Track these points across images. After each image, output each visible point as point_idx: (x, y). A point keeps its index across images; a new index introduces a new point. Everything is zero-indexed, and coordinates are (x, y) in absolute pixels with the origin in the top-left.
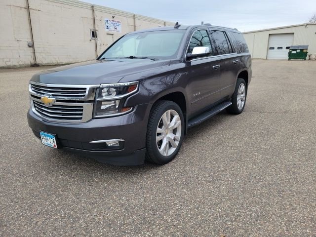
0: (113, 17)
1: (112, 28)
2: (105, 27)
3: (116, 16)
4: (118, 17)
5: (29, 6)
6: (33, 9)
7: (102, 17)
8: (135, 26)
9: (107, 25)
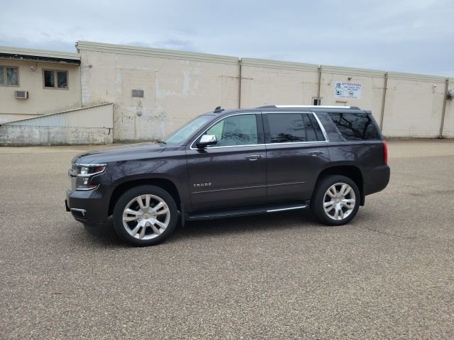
0: (349, 79)
1: (345, 93)
2: (335, 92)
3: (354, 78)
4: (357, 78)
5: (242, 74)
6: (246, 78)
7: (331, 80)
8: (385, 89)
9: (338, 90)
